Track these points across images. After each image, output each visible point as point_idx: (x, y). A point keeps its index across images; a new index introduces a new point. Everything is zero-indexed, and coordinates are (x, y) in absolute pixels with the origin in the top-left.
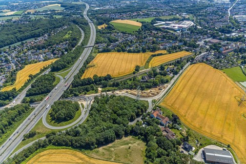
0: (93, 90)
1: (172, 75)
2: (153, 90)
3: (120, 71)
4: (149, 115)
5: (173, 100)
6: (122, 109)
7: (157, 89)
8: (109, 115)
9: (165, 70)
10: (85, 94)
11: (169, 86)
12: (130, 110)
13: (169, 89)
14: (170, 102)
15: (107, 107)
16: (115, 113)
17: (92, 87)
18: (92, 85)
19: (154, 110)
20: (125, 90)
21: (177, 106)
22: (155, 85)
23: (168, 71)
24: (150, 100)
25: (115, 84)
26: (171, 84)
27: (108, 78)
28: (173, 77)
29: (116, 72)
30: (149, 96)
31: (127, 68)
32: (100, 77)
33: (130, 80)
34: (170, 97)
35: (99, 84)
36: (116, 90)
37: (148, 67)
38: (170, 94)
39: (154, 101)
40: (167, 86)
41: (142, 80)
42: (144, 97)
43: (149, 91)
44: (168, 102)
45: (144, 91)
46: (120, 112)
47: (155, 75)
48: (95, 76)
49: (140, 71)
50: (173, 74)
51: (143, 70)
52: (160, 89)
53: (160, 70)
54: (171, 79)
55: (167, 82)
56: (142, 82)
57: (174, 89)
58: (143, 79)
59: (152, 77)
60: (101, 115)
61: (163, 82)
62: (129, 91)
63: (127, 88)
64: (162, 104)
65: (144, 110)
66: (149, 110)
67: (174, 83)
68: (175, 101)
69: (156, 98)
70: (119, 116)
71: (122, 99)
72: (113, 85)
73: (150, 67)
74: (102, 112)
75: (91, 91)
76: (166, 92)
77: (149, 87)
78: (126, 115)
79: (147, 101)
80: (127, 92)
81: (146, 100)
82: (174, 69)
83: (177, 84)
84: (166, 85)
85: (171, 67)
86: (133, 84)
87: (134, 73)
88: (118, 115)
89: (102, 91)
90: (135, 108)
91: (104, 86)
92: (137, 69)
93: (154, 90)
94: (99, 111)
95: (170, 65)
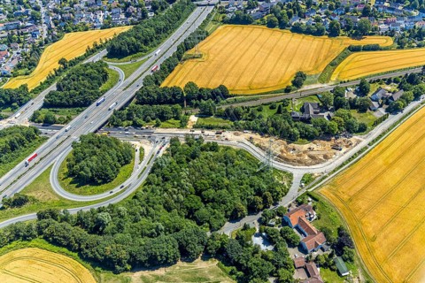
0: (177, 118)
1: (382, 111)
2: (318, 147)
3: (255, 81)
4: (279, 214)
5: (359, 187)
6: (217, 186)
7: (328, 144)
8: (182, 198)
9: (369, 95)
10: (157, 125)
11: (364, 142)
12: (236, 193)
13: (360, 152)
14: (346, 191)
15: (184, 174)
16: (198, 193)
17: (175, 111)
18: (178, 106)
19: (299, 203)
20: (249, 134)
21: (362, 204)
22: (326, 133)
23: (377, 100)
24: (298, 172)
25: (232, 112)
26: (370, 139)
27: (221, 93)
28: (384, 119)
29: (245, 81)
30: (300, 162)
31: (274, 73)
32: (201, 90)
33: (272, 108)
34: (355, 174)
35: (197, 106)
36: (228, 129)
37: (328, 80)
38: (357, 167)
39: (307, 179)
40: (358, 142)
41: (299, 114)
42: (287, 160)
43: (306, 147)
44: (344, 188)
45: (292, 145)
46: (211, 193)
47: (339, 105)
48: (190, 85)
49: (305, 87)
50: (387, 110)
51: (313, 86)
52: (336, 147)
53: (356, 92)
54: (376, 123)
55: (362, 129)
56: (296, 119)
57: (373, 154)
58: (302, 110)
59: (327, 109)
60: (166, 190)
61: (351, 129)
62: (257, 137)
63: (254, 130)
64: (324, 192)
65: (270, 199)
66: (285, 202)
67: (380, 136)
68: (362, 190)
69: (316, 170)
70: (205, 203)
71: (228, 159)
72: (226, 115)
73: (334, 78)
74: (168, 185)
75: (172, 121)
76: (349, 160)
77: (309, 137)
78: (224, 203)
79: (291, 176)
80: (251, 139)
81: (290, 170)
82: (391, 98)
83: (385, 142)
84: (355, 137)
85: (388, 88)
86: (270, 124)
87: (287, 90)
88: (203, 201)
89: (195, 127)
90: (251, 191)
91: (205, 114)
92: (299, 80)
93: (320, 148)
94: (166, 179)
95: (389, 82)
